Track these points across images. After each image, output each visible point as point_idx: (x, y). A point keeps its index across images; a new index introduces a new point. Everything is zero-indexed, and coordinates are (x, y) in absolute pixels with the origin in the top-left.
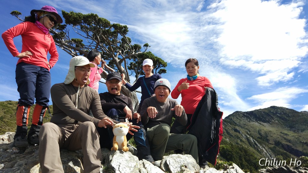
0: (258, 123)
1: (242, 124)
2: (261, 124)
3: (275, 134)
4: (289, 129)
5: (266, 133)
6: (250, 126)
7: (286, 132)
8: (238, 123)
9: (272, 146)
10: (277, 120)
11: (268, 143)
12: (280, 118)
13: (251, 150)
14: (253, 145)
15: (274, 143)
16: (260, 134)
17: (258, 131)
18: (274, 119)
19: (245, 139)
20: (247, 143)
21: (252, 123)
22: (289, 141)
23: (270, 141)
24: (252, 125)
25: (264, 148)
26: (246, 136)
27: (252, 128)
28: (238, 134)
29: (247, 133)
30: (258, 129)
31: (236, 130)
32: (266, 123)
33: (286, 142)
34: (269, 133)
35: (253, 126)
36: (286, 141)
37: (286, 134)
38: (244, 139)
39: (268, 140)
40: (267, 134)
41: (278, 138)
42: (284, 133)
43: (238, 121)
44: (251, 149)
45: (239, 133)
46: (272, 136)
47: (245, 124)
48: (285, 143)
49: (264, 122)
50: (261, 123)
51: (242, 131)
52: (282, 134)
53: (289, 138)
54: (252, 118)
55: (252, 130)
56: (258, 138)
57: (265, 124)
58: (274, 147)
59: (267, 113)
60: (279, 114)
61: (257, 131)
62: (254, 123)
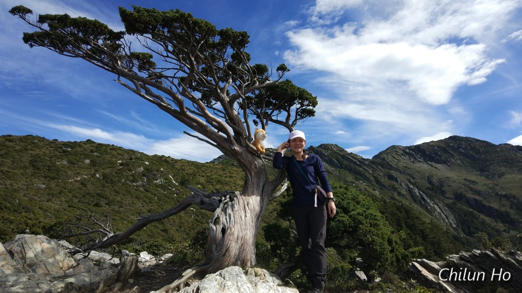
0: (428, 164)
1: (401, 166)
2: (432, 166)
3: (455, 182)
4: (479, 173)
5: (440, 180)
6: (414, 170)
7: (473, 178)
8: (394, 166)
9: (451, 201)
10: (460, 159)
11: (444, 197)
12: (464, 155)
13: (415, 209)
14: (419, 200)
15: (453, 196)
16: (430, 182)
17: (428, 177)
18: (454, 158)
19: (406, 191)
20: (409, 197)
21: (417, 165)
22: (478, 193)
23: (446, 193)
24: (417, 168)
25: (438, 205)
26: (407, 185)
27: (418, 172)
28: (394, 183)
29: (410, 182)
30: (427, 174)
31: (391, 177)
32: (441, 164)
33: (473, 194)
34: (445, 181)
35: (419, 169)
36: (472, 192)
37: (474, 182)
38: (404, 192)
39: (444, 191)
40: (442, 182)
41: (461, 188)
42: (470, 181)
43: (395, 163)
44: (416, 207)
45: (396, 180)
46: (450, 186)
47: (406, 167)
48: (471, 196)
49: (438, 162)
50: (433, 164)
51: (401, 178)
52: (467, 181)
53: (478, 187)
54: (419, 156)
55: (417, 176)
56: (428, 188)
57: (439, 166)
58: (454, 203)
59: (444, 149)
60: (463, 149)
61: (426, 178)
62: (421, 164)
